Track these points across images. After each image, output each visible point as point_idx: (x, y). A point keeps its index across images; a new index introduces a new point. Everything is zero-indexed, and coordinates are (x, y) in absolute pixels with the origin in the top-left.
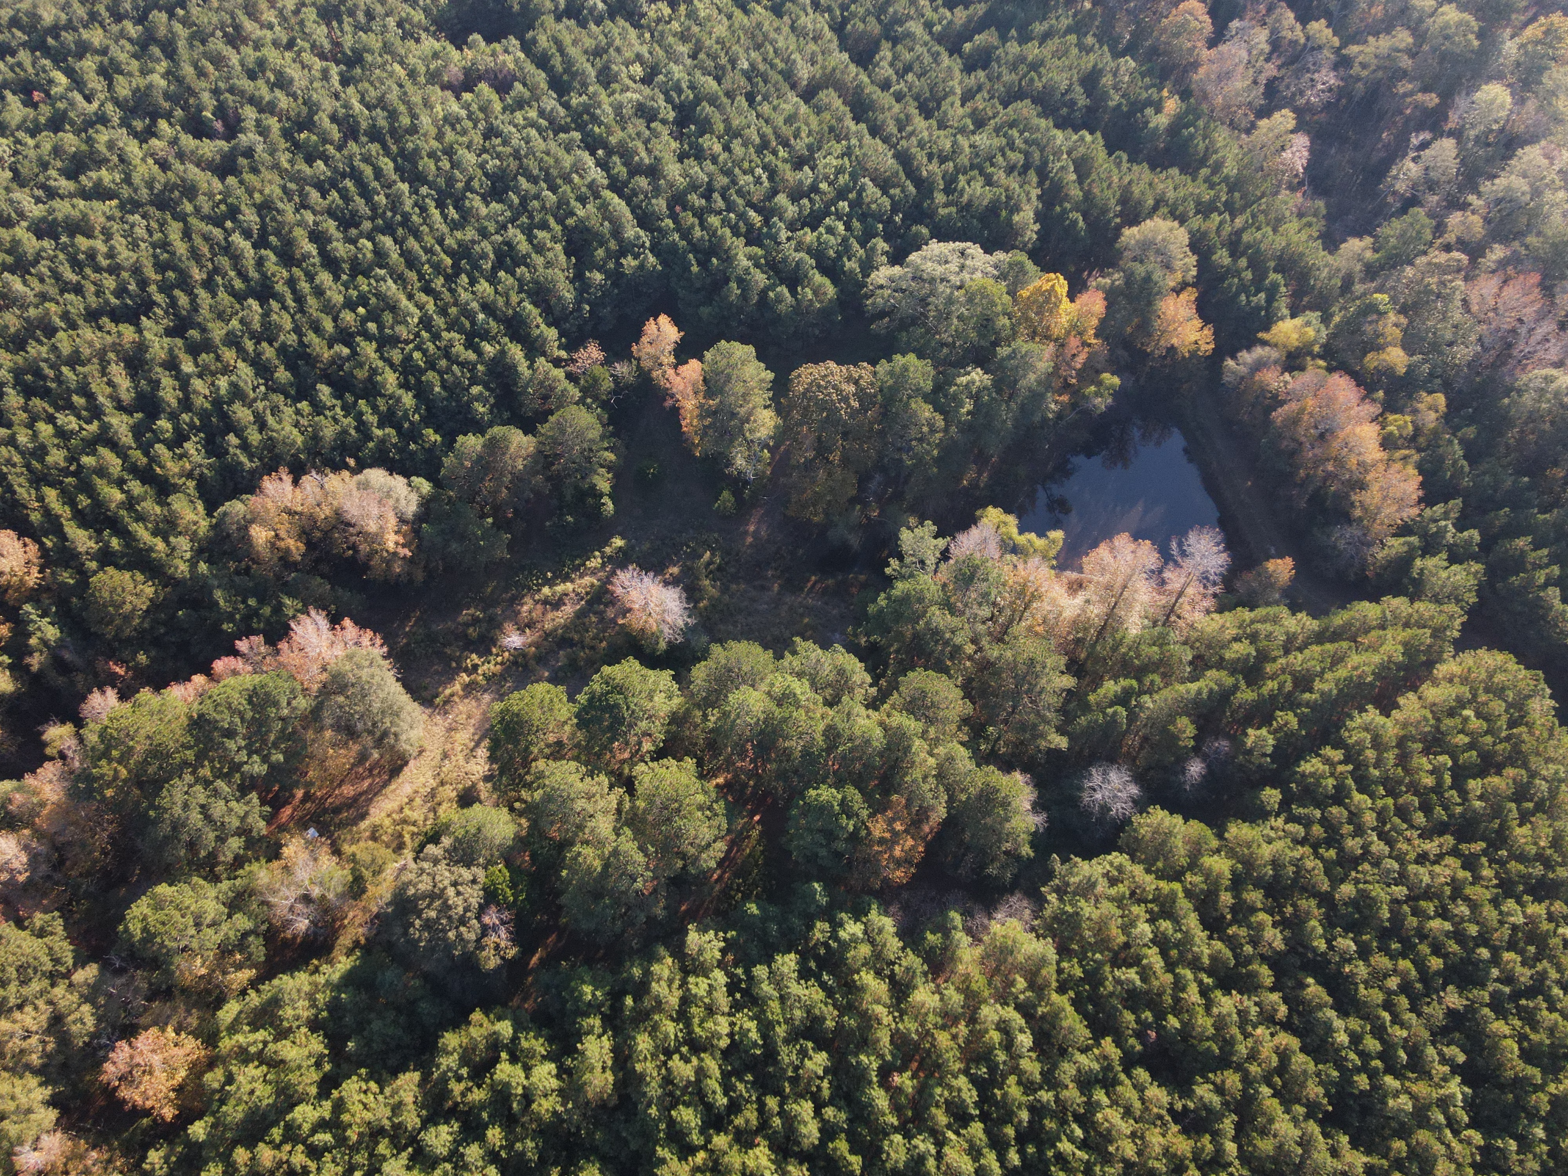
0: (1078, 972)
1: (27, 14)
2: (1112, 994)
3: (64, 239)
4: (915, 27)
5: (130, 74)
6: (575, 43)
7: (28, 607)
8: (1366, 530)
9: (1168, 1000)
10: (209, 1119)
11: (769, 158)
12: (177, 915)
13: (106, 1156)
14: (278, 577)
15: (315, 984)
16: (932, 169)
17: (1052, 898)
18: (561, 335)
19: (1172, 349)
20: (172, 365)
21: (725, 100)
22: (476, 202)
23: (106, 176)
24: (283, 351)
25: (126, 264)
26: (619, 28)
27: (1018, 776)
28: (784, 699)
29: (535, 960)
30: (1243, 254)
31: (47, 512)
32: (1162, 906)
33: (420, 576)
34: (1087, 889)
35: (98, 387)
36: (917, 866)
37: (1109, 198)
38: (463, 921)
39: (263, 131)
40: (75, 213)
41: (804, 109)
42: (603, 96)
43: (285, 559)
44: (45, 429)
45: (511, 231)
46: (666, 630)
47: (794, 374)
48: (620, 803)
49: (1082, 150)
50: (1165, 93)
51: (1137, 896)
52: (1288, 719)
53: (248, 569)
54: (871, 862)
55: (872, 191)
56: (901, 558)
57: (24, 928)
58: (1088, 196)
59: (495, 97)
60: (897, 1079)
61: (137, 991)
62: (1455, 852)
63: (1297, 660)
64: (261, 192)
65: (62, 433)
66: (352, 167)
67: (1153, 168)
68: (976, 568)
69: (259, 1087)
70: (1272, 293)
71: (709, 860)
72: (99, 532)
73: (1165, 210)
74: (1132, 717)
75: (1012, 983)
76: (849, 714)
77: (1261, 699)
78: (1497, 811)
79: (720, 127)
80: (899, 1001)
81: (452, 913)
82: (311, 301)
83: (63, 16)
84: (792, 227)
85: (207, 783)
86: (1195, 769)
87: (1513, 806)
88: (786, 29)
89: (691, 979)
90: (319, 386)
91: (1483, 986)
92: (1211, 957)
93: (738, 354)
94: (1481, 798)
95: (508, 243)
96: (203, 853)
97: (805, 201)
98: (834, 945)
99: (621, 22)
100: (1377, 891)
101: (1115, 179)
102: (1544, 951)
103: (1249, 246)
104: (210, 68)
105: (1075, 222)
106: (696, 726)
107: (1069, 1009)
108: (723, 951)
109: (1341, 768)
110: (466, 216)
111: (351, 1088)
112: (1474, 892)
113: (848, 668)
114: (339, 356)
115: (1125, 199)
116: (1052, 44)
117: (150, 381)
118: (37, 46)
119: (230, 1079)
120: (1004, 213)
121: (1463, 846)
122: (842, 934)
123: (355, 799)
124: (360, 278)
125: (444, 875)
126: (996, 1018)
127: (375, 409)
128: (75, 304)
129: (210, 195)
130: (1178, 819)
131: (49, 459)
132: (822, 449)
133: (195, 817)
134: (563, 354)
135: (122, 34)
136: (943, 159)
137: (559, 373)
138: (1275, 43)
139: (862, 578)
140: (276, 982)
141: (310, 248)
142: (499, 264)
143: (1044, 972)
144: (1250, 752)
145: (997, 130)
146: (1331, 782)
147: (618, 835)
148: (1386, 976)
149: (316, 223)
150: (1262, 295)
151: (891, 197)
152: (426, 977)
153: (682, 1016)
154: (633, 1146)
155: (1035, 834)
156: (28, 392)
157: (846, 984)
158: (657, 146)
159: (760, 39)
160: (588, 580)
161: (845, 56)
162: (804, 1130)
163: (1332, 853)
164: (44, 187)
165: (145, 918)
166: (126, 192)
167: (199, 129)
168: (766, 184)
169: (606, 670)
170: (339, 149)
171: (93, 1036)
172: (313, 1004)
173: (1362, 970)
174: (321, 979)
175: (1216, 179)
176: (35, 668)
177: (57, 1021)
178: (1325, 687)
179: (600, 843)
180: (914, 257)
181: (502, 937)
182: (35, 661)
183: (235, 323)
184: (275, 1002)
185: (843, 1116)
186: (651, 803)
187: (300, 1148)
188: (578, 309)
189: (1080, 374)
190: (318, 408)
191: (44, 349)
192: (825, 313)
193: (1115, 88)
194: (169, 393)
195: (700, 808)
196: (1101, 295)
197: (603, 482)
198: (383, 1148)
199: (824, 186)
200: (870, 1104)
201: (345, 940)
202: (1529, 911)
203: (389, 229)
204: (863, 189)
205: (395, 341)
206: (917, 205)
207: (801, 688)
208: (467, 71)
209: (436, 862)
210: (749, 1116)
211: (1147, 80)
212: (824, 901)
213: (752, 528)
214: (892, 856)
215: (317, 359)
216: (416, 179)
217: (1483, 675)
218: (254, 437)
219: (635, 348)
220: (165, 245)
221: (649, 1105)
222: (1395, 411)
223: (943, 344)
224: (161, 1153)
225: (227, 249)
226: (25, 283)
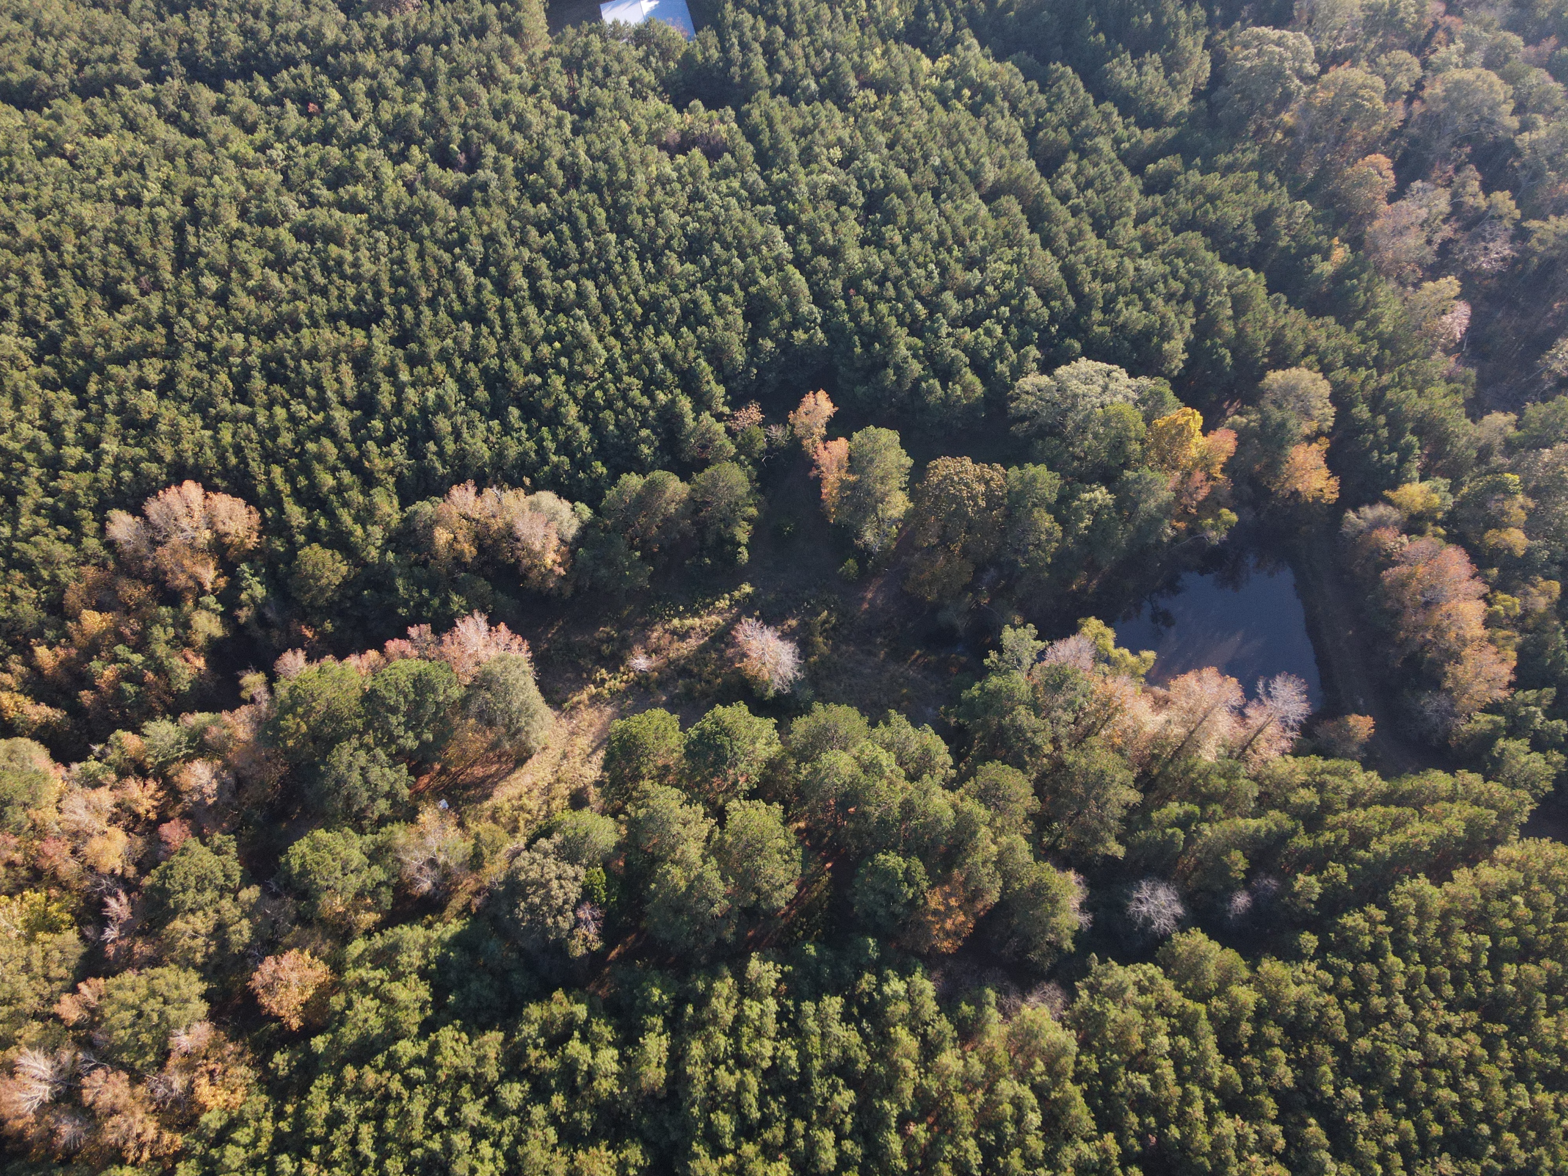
0: (1095, 1068)
1: (313, 30)
2: (1122, 1095)
3: (319, 245)
4: (1104, 143)
5: (393, 100)
6: (785, 120)
7: (244, 566)
8: (1453, 702)
9: (1173, 1111)
10: (329, 1036)
11: (944, 255)
12: (329, 858)
13: (239, 1049)
14: (450, 573)
15: (429, 939)
16: (1095, 288)
17: (1084, 994)
18: (728, 392)
19: (1296, 494)
20: (391, 371)
21: (912, 194)
22: (672, 260)
23: (360, 190)
24: (485, 372)
25: (368, 275)
26: (828, 110)
27: (1072, 876)
28: (870, 767)
29: (613, 954)
30: (1384, 411)
31: (271, 485)
32: (1184, 1022)
33: (568, 591)
34: (1116, 993)
35: (329, 382)
36: (965, 940)
37: (1260, 338)
38: (560, 911)
39: (498, 169)
40: (331, 223)
41: (984, 211)
42: (802, 177)
43: (458, 560)
44: (280, 412)
45: (699, 292)
46: (777, 679)
47: (933, 463)
48: (711, 832)
49: (1242, 288)
50: (1336, 241)
51: (1162, 1009)
52: (1339, 871)
53: (425, 564)
54: (923, 927)
55: (1034, 300)
56: (1000, 651)
57: (205, 844)
58: (1240, 333)
59: (705, 163)
60: (913, 1129)
61: (286, 914)
62: (1478, 1029)
63: (1359, 816)
64: (489, 224)
65: (293, 418)
66: (570, 212)
67: (1309, 315)
68: (1066, 677)
69: (372, 1016)
70: (1405, 454)
71: (780, 900)
72: (310, 510)
73: (1312, 358)
74: (1189, 841)
75: (1032, 1065)
76: (926, 793)
77: (1316, 849)
78: (1528, 999)
79: (903, 219)
80: (927, 1059)
81: (553, 902)
82: (516, 331)
83: (344, 38)
84: (953, 324)
85: (369, 749)
86: (1241, 900)
87: (1543, 996)
88: (981, 131)
89: (747, 1002)
90: (511, 409)
91: (1478, 1159)
92: (1222, 1079)
93: (884, 440)
94: (1514, 983)
95: (695, 302)
96: (356, 808)
97: (970, 301)
98: (877, 997)
99: (829, 104)
100: (1393, 1051)
101: (1271, 320)
102: (1543, 1138)
103: (1391, 404)
104: (462, 103)
105: (1223, 358)
106: (788, 773)
107: (1080, 1100)
108: (778, 982)
109: (1381, 928)
110: (662, 270)
111: (447, 1035)
112: (1489, 1070)
113: (933, 748)
114: (531, 384)
115: (1277, 341)
116: (1233, 178)
117: (371, 383)
118: (318, 61)
119: (350, 1005)
120: (1155, 340)
121: (1487, 1025)
122: (886, 989)
123: (483, 780)
124: (561, 316)
125: (552, 868)
126: (1012, 1093)
127: (555, 436)
128: (321, 305)
129: (446, 221)
130: (1215, 946)
131: (280, 440)
132: (945, 540)
133: (355, 777)
134: (726, 410)
135: (392, 63)
136: (1107, 278)
137: (720, 427)
138: (1457, 206)
139: (963, 659)
140: (397, 930)
141: (523, 283)
142: (683, 320)
143: (1063, 1061)
144: (1297, 895)
145: (1163, 257)
146: (1368, 939)
147: (705, 862)
148: (1386, 1132)
149: (532, 260)
150: (1395, 455)
151: (1051, 309)
152: (521, 951)
153: (733, 1032)
154: (673, 1137)
155: (1078, 932)
156: (271, 378)
157: (882, 1033)
158: (842, 228)
159: (955, 137)
160: (714, 618)
161: (1032, 164)
162: (823, 1156)
163: (1356, 1007)
164: (307, 193)
165: (303, 856)
166: (376, 208)
167: (445, 160)
168: (937, 279)
169: (719, 710)
170: (562, 193)
171: (248, 946)
172: (425, 955)
173: (1363, 1121)
174: (434, 935)
175: (1370, 334)
176: (242, 620)
177: (220, 929)
178: (1381, 848)
179: (689, 867)
180: (1062, 371)
181: (591, 931)
182: (244, 614)
183: (449, 342)
184: (395, 948)
185: (859, 1151)
186: (739, 839)
187: (398, 1076)
188: (746, 371)
189: (1201, 506)
190: (507, 428)
191: (289, 342)
192: (971, 409)
193: (1288, 227)
194: (386, 397)
195: (780, 851)
196: (1233, 435)
197: (742, 534)
198: (465, 1091)
199: (990, 289)
200: (885, 1146)
201: (457, 903)
202: (1538, 1098)
203: (592, 274)
204: (1025, 297)
205: (581, 377)
206: (1075, 317)
207: (887, 760)
208: (684, 134)
209: (546, 855)
210: (776, 1134)
211: (1320, 226)
212: (875, 955)
213: (870, 595)
214: (942, 928)
215: (512, 384)
216: (623, 230)
217: (1541, 865)
218: (450, 447)
219: (791, 415)
220: (401, 262)
221: (693, 1104)
222: (1505, 590)
223: (1075, 457)
224: (286, 1056)
225: (452, 273)
226: (281, 279)
